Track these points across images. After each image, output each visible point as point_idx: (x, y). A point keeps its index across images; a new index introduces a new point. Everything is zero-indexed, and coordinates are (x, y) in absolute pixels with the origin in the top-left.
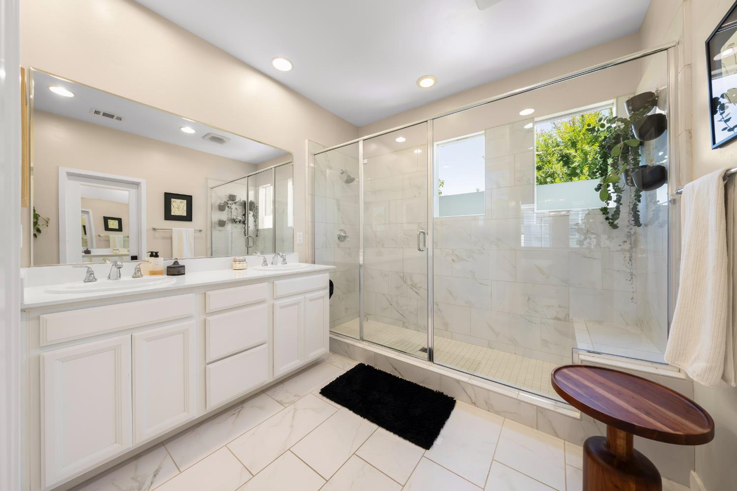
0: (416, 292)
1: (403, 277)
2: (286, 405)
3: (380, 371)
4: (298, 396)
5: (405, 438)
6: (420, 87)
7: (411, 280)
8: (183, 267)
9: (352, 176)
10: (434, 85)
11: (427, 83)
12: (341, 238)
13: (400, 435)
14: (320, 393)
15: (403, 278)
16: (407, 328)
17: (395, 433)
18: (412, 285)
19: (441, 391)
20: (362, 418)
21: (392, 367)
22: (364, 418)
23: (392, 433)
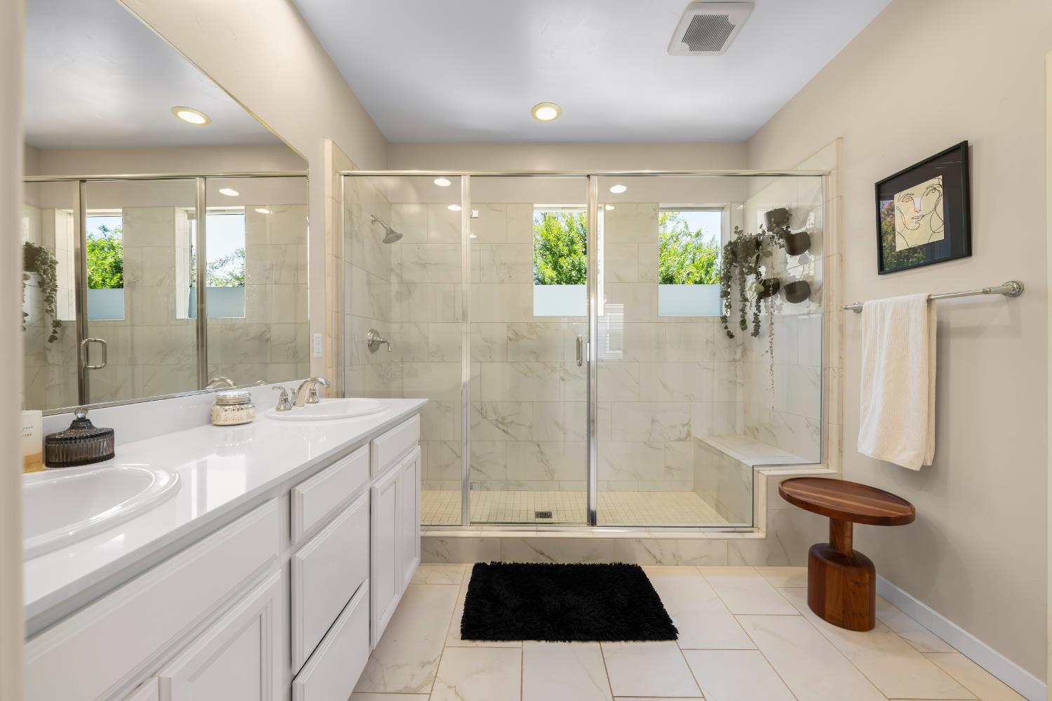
0: (504, 431)
1: (482, 409)
2: (427, 689)
3: (515, 566)
4: (430, 663)
5: (644, 639)
6: (536, 118)
7: (495, 413)
8: (109, 434)
9: (398, 230)
10: (557, 117)
11: (546, 114)
12: (373, 346)
13: (635, 639)
14: (463, 639)
15: (481, 412)
16: (488, 490)
17: (627, 639)
18: (497, 420)
19: (618, 561)
20: (567, 643)
21: (535, 552)
22: (570, 641)
23: (623, 642)
